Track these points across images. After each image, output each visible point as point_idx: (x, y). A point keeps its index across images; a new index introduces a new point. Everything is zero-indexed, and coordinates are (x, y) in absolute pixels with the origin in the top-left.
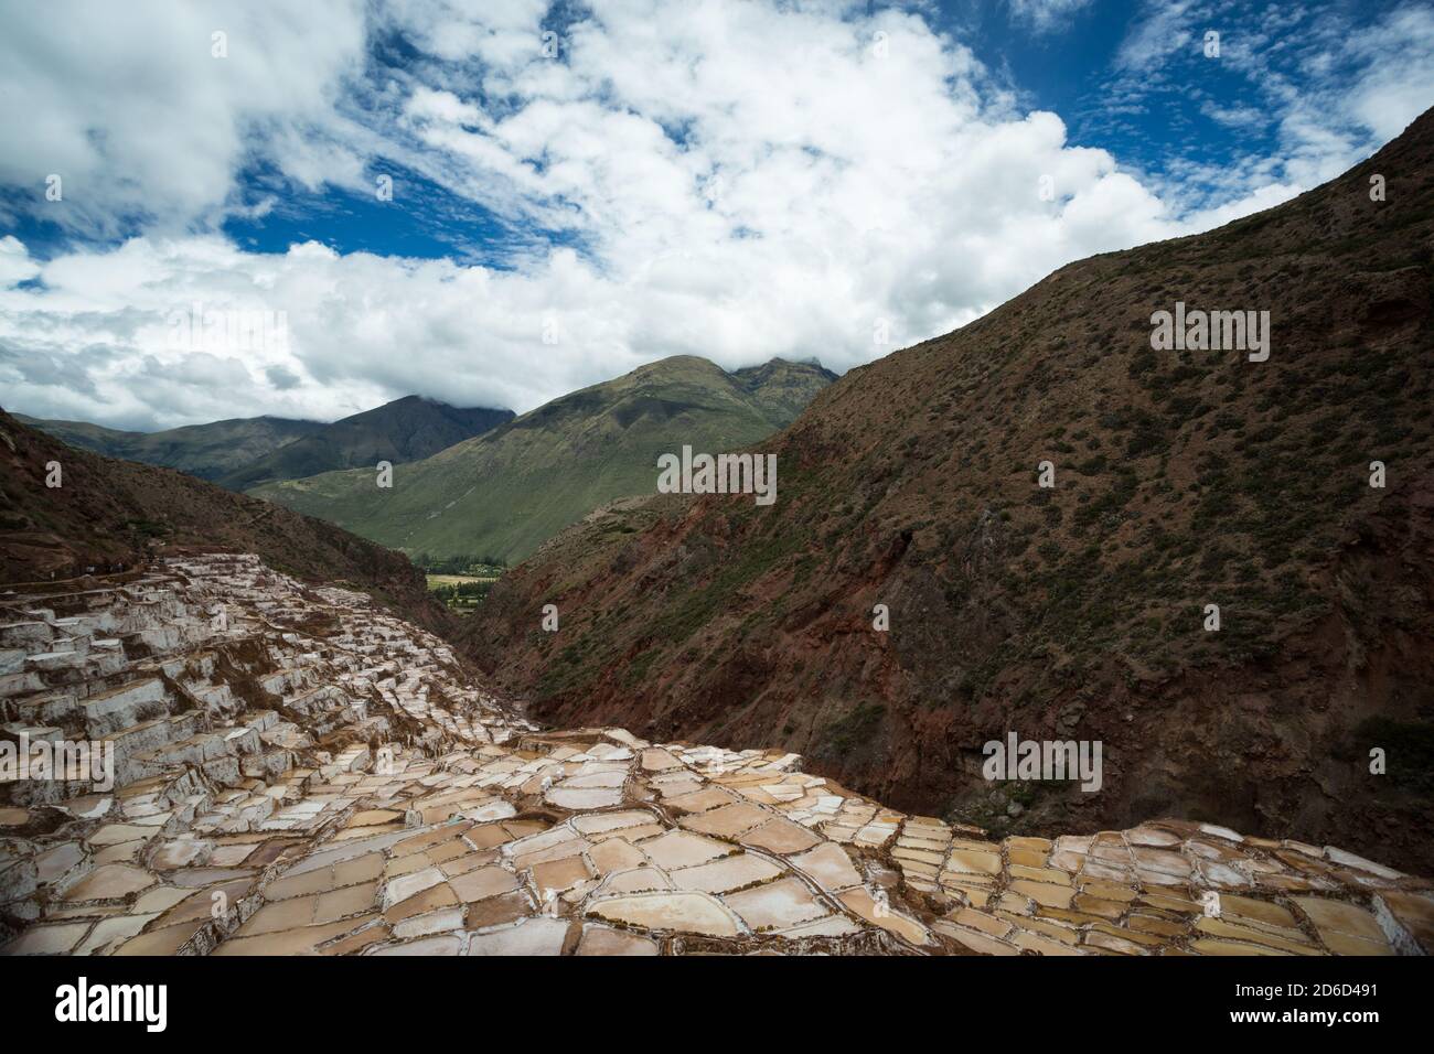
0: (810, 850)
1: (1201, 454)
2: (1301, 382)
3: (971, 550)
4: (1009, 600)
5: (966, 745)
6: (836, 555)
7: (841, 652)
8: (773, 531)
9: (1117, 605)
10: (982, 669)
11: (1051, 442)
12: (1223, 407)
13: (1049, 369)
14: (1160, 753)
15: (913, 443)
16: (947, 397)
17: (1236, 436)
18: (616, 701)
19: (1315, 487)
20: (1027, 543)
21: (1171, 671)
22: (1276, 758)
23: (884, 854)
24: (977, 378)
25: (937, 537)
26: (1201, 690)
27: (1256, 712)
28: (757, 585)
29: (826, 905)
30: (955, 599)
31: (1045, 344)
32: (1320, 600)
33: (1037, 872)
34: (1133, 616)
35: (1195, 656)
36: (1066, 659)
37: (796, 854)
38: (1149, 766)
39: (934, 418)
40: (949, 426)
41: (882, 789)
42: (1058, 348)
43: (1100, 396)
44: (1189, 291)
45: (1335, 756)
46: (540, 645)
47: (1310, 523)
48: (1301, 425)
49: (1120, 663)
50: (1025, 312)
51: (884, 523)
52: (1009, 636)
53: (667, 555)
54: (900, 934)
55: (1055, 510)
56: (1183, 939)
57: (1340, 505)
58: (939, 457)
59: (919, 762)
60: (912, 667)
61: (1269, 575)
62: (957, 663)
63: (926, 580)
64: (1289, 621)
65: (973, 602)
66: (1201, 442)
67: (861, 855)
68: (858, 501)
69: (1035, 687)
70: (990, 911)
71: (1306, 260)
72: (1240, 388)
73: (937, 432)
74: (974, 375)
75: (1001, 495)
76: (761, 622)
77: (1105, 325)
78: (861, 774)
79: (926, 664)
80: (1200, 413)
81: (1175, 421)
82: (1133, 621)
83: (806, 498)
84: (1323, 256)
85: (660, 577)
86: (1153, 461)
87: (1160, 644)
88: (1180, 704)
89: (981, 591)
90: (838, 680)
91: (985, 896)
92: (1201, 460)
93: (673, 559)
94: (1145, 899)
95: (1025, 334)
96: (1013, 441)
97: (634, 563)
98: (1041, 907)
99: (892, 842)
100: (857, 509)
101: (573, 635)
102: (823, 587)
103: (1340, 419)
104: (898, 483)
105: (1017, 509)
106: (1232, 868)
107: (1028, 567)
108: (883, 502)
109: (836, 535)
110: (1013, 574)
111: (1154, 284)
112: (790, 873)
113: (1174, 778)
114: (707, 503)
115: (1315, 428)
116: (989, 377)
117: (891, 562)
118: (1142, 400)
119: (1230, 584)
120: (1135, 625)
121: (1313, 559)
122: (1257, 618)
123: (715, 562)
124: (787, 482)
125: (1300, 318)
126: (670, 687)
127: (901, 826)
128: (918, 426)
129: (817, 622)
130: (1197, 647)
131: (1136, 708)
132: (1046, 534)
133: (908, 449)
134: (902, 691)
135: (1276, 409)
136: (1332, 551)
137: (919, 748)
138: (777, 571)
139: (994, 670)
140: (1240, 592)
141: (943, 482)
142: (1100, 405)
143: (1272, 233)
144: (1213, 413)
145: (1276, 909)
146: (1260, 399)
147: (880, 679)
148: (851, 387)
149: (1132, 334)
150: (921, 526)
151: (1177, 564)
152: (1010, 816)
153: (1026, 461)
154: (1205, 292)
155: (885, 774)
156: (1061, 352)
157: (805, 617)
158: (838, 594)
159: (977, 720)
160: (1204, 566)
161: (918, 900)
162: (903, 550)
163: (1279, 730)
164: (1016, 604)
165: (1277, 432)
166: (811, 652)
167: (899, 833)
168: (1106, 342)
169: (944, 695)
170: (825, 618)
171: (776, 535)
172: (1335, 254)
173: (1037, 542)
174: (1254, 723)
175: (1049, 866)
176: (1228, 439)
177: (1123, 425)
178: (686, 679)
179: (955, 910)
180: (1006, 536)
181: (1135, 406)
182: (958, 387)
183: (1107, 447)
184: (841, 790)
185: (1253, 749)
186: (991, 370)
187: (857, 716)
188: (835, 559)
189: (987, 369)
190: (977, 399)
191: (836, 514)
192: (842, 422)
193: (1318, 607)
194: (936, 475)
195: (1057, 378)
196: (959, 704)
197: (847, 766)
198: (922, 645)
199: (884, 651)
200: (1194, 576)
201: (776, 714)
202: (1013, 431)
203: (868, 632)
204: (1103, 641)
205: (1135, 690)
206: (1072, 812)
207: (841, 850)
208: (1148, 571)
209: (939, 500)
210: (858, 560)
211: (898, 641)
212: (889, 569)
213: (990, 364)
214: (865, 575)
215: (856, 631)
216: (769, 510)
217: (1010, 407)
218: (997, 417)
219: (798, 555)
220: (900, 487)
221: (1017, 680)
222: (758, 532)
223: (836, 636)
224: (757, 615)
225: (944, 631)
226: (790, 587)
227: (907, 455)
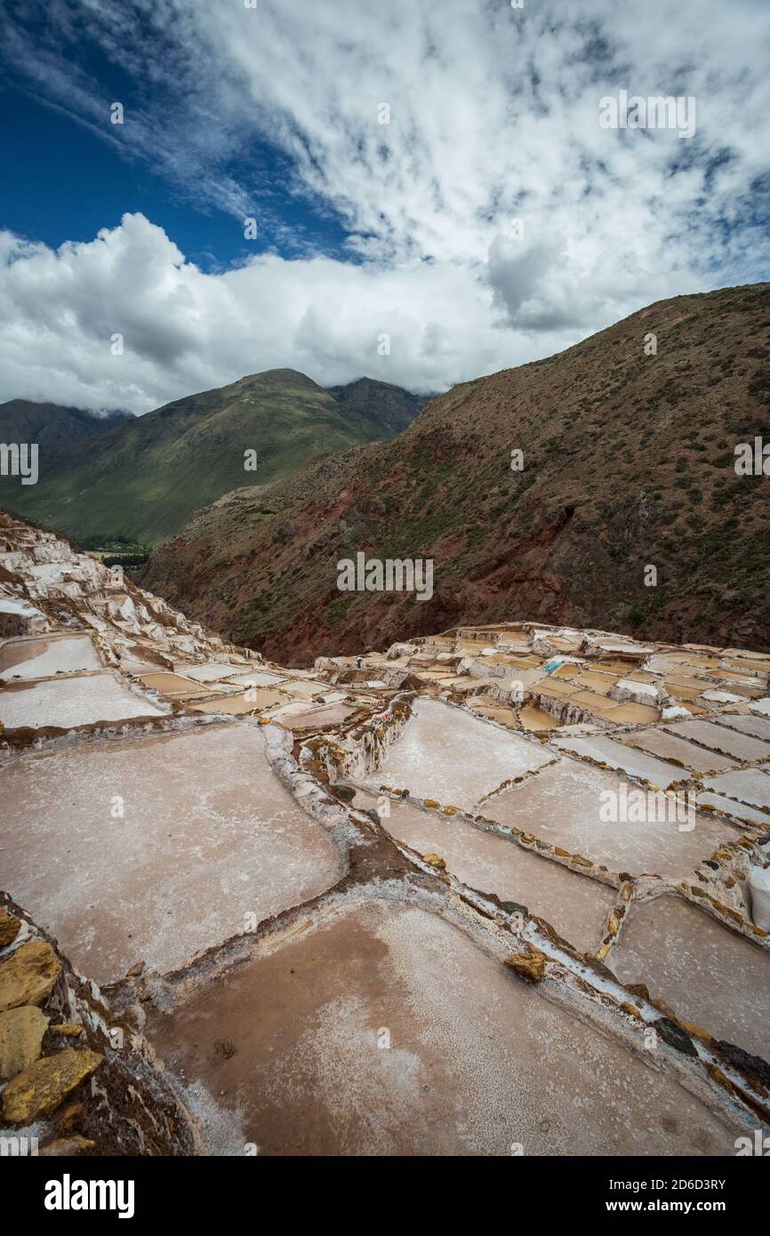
3: (629, 520)
4: (665, 556)
6: (504, 526)
7: (519, 594)
8: (425, 511)
10: (647, 603)
11: (687, 442)
13: (679, 385)
15: (552, 442)
16: (576, 407)
18: (323, 636)
20: (676, 515)
24: (601, 393)
25: (598, 511)
28: (434, 548)
30: (617, 556)
31: (670, 365)
36: (732, 593)
39: (567, 423)
40: (591, 428)
42: (684, 370)
43: (725, 408)
46: (226, 598)
51: (548, 501)
52: (667, 580)
53: (326, 528)
55: (696, 492)
58: (584, 452)
60: (582, 604)
62: (623, 601)
63: (591, 542)
65: (632, 558)
68: (511, 485)
69: (704, 613)
74: (598, 391)
75: (652, 480)
76: (449, 574)
77: (724, 353)
79: (594, 602)
83: (450, 484)
85: (326, 545)
89: (638, 550)
93: (337, 531)
96: (652, 440)
97: (292, 536)
100: (511, 492)
101: (254, 591)
102: (497, 549)
104: (546, 472)
105: (666, 491)
107: (677, 532)
109: (497, 512)
110: (666, 538)
114: (355, 489)
117: (557, 530)
118: (760, 413)
123: (375, 533)
124: (427, 472)
126: (377, 623)
128: (554, 429)
129: (496, 574)
132: (691, 510)
133: (548, 447)
138: (451, 537)
139: (662, 603)
141: (593, 471)
142: (725, 416)
147: (555, 613)
149: (751, 361)
150: (581, 503)
153: (669, 456)
156: (688, 372)
157: (480, 573)
158: (512, 554)
162: (568, 520)
164: (672, 559)
166: (492, 595)
168: (726, 365)
170: (503, 570)
171: (429, 513)
173: (684, 515)
177: (745, 431)
178: (389, 616)
180: (659, 510)
181: (754, 417)
182: (583, 400)
186: (613, 386)
188: (504, 527)
189: (609, 385)
190: (613, 409)
191: (494, 495)
192: (470, 425)
194: (585, 466)
195: (685, 394)
198: (590, 589)
199: (557, 593)
202: (650, 434)
203: (543, 580)
204: (762, 580)
209: (592, 484)
210: (528, 528)
211: (571, 586)
212: (555, 536)
213: (611, 382)
214: (535, 540)
215: (533, 580)
216: (417, 493)
217: (644, 416)
218: (634, 423)
219: (467, 526)
220: (550, 476)
221: (688, 609)
222: (411, 511)
223: (514, 584)
224: (444, 570)
225: (610, 579)
226: (465, 549)
227: (549, 451)
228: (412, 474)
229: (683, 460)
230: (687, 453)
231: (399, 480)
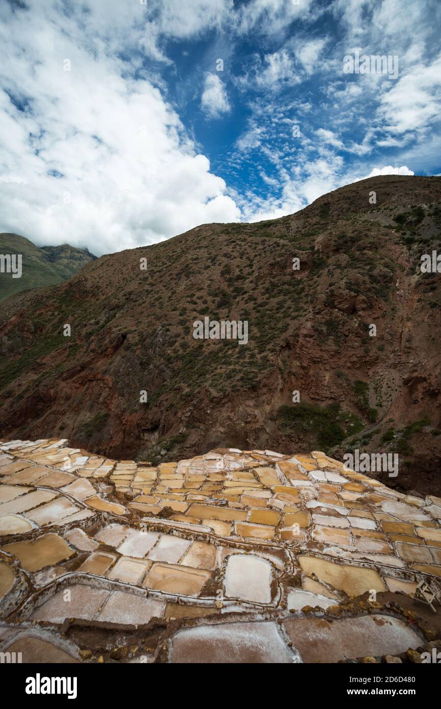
0: (71, 483)
1: (242, 310)
2: (276, 286)
3: (152, 343)
4: (166, 366)
5: (145, 428)
6: (90, 344)
7: (90, 389)
8: (58, 331)
9: (208, 367)
10: (153, 395)
11: (189, 299)
12: (251, 292)
13: (191, 268)
14: (218, 424)
15: (130, 293)
17: (255, 304)
19: (276, 325)
20: (176, 341)
21: (224, 393)
22: (254, 422)
23: (107, 480)
24: (160, 268)
25: (138, 337)
26: (233, 400)
27: (250, 406)
28: (48, 358)
29: (79, 507)
30: (144, 365)
31: (190, 257)
32: (273, 366)
33: (170, 476)
34: (212, 372)
35: (233, 387)
36: (187, 390)
37: (64, 486)
38: (214, 430)
39: (141, 283)
40: (147, 287)
41: (107, 451)
42: (195, 259)
43: (209, 282)
44: (245, 245)
45: (271, 419)
47: (272, 338)
48: (274, 301)
49: (207, 391)
50: (183, 242)
51: (114, 330)
52: (166, 380)
54: (113, 512)
55: (187, 328)
56: (220, 490)
57: (282, 332)
58: (141, 301)
59: (124, 437)
60: (123, 396)
61: (259, 356)
63: (131, 356)
64: (263, 373)
65: (151, 366)
66: (242, 305)
67: (95, 481)
68: (102, 318)
69: (174, 402)
70: (151, 495)
71: (282, 242)
72: (257, 286)
73: (141, 290)
74: (160, 266)
75: (167, 320)
76: (50, 376)
77: (214, 253)
78: (97, 445)
79: (129, 394)
80: (243, 294)
81: (235, 296)
82: (213, 374)
83: (76, 316)
84: (287, 241)
86: (226, 310)
87: (221, 383)
88: (226, 405)
89: (155, 361)
90: (88, 403)
91: (150, 489)
92: (242, 312)
94: (208, 479)
95: (183, 251)
96: (173, 298)
98: (171, 489)
99: (111, 473)
100: (102, 323)
102: (83, 359)
103: (285, 301)
104: (122, 311)
105: (173, 327)
106: (238, 463)
107: (175, 351)
108: (114, 320)
109: (91, 334)
110: (169, 355)
111: (233, 240)
112: (62, 495)
113: (222, 433)
114: (21, 315)
115: (278, 303)
116: (166, 268)
117: (116, 348)
118: (224, 286)
119: (247, 360)
120: (215, 375)
121: (273, 351)
122: (254, 372)
123: (24, 346)
124: (67, 307)
125: (278, 262)
127: (115, 466)
128: (133, 286)
129: (78, 376)
130: (234, 383)
131: (212, 408)
132: (183, 338)
133: (128, 296)
134: (118, 406)
135: (267, 295)
136: (278, 348)
137: (124, 431)
138: (59, 351)
139: (159, 395)
140: (250, 363)
141: (142, 313)
142: (209, 286)
143: (273, 229)
144: (248, 294)
145: (250, 474)
146: (263, 291)
147: (108, 401)
148: (103, 264)
149: (224, 259)
150: (131, 332)
151: (230, 352)
152: (162, 455)
153: (178, 307)
154: (250, 246)
155: (108, 444)
156: (196, 261)
157: (72, 374)
158: (90, 363)
159: (150, 417)
160: (239, 353)
161: (122, 496)
162: (122, 343)
163: (257, 412)
164: (169, 367)
165: (267, 303)
166: (75, 390)
167: (114, 469)
168: (213, 260)
169: (137, 407)
170: (83, 374)
171: (60, 333)
172: (290, 241)
173: (180, 341)
174: (249, 410)
175: (175, 473)
176: (251, 305)
177: (216, 295)
178: (5, 406)
179: (137, 497)
180: (167, 338)
181: (221, 288)
182: (152, 270)
183: (210, 303)
184: (87, 453)
185: (248, 420)
187: (96, 419)
188: (89, 346)
189: (166, 264)
191: (91, 324)
192: (98, 280)
193: (272, 368)
194: (139, 309)
195: (193, 272)
196: (142, 411)
197: (91, 442)
198: (128, 385)
199: (110, 388)
200: (235, 356)
201: (56, 421)
202: (174, 293)
203: (103, 380)
204: (201, 382)
205: (212, 401)
206: (185, 450)
207: (87, 481)
208: (220, 354)
209: (140, 320)
210: (101, 346)
211: (117, 384)
212: (115, 351)
213: (167, 262)
214: (103, 354)
215: (98, 380)
216: (56, 320)
217: (173, 282)
218: (168, 286)
219: (70, 344)
220: (123, 313)
221: (167, 399)
222: (50, 331)
223: (88, 382)
224: (47, 373)
225: (138, 379)
226: (65, 359)
227: (127, 299)
228: (57, 308)
229: (185, 309)
230: (187, 305)
231: (49, 311)
